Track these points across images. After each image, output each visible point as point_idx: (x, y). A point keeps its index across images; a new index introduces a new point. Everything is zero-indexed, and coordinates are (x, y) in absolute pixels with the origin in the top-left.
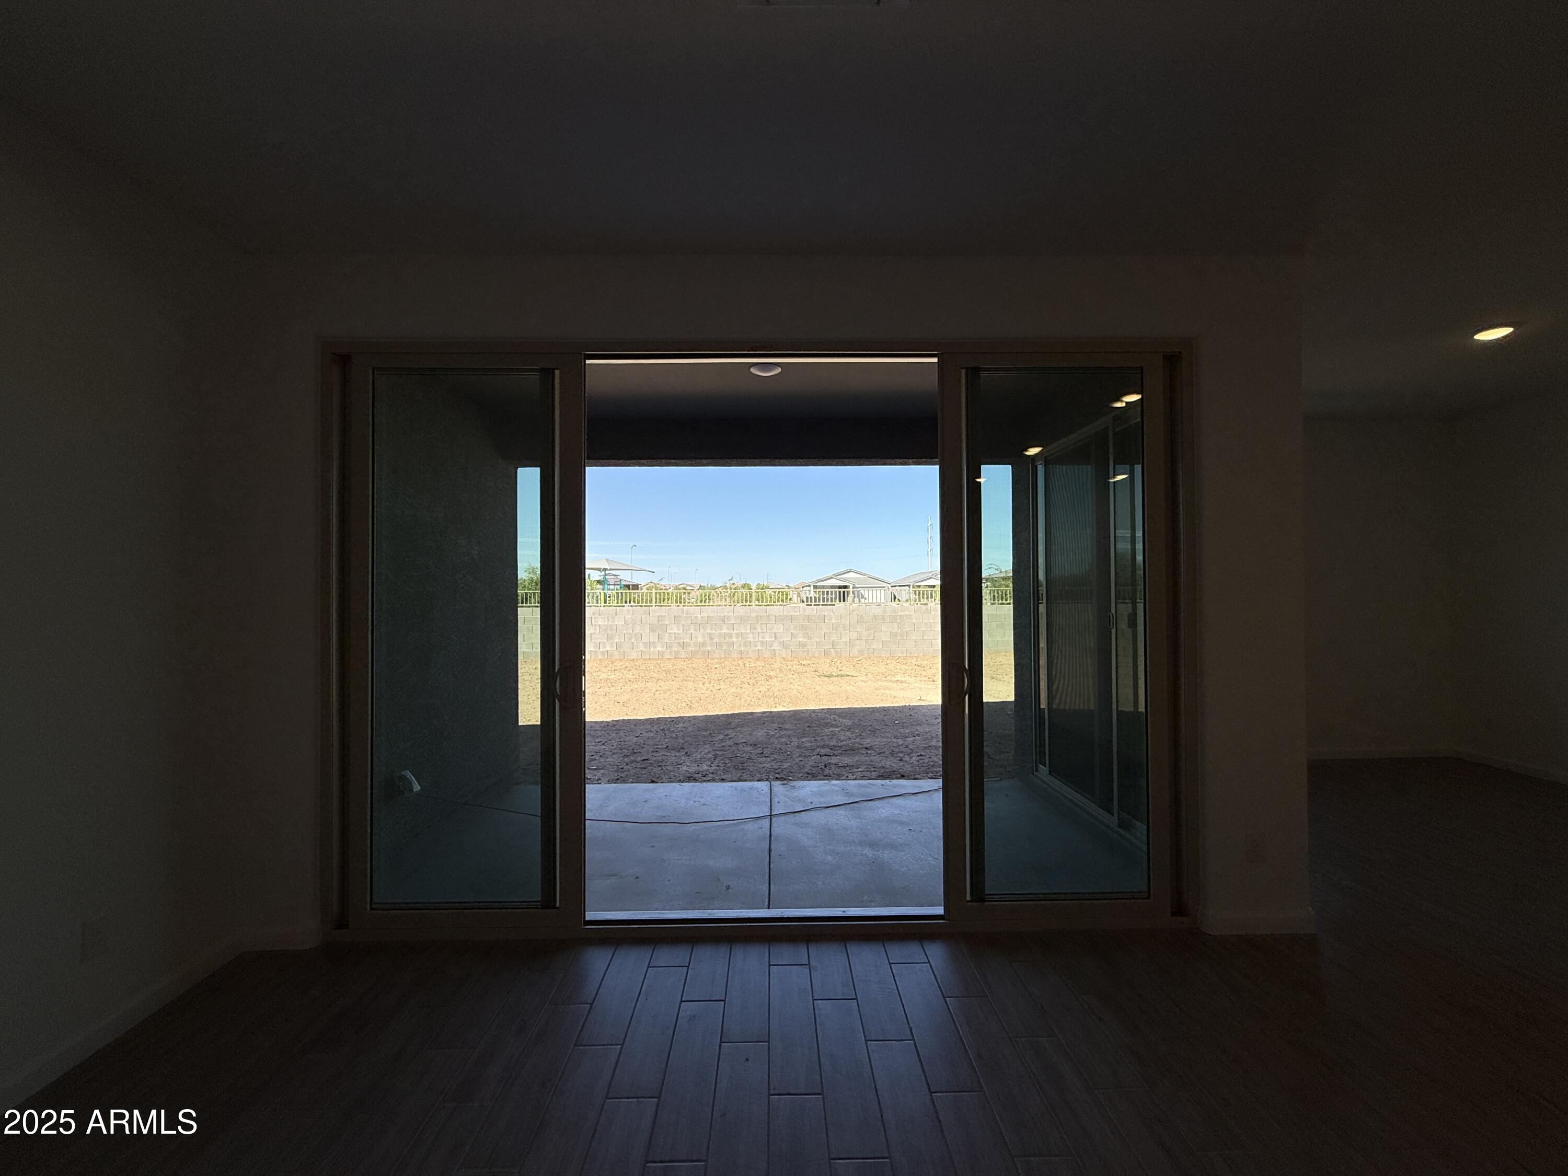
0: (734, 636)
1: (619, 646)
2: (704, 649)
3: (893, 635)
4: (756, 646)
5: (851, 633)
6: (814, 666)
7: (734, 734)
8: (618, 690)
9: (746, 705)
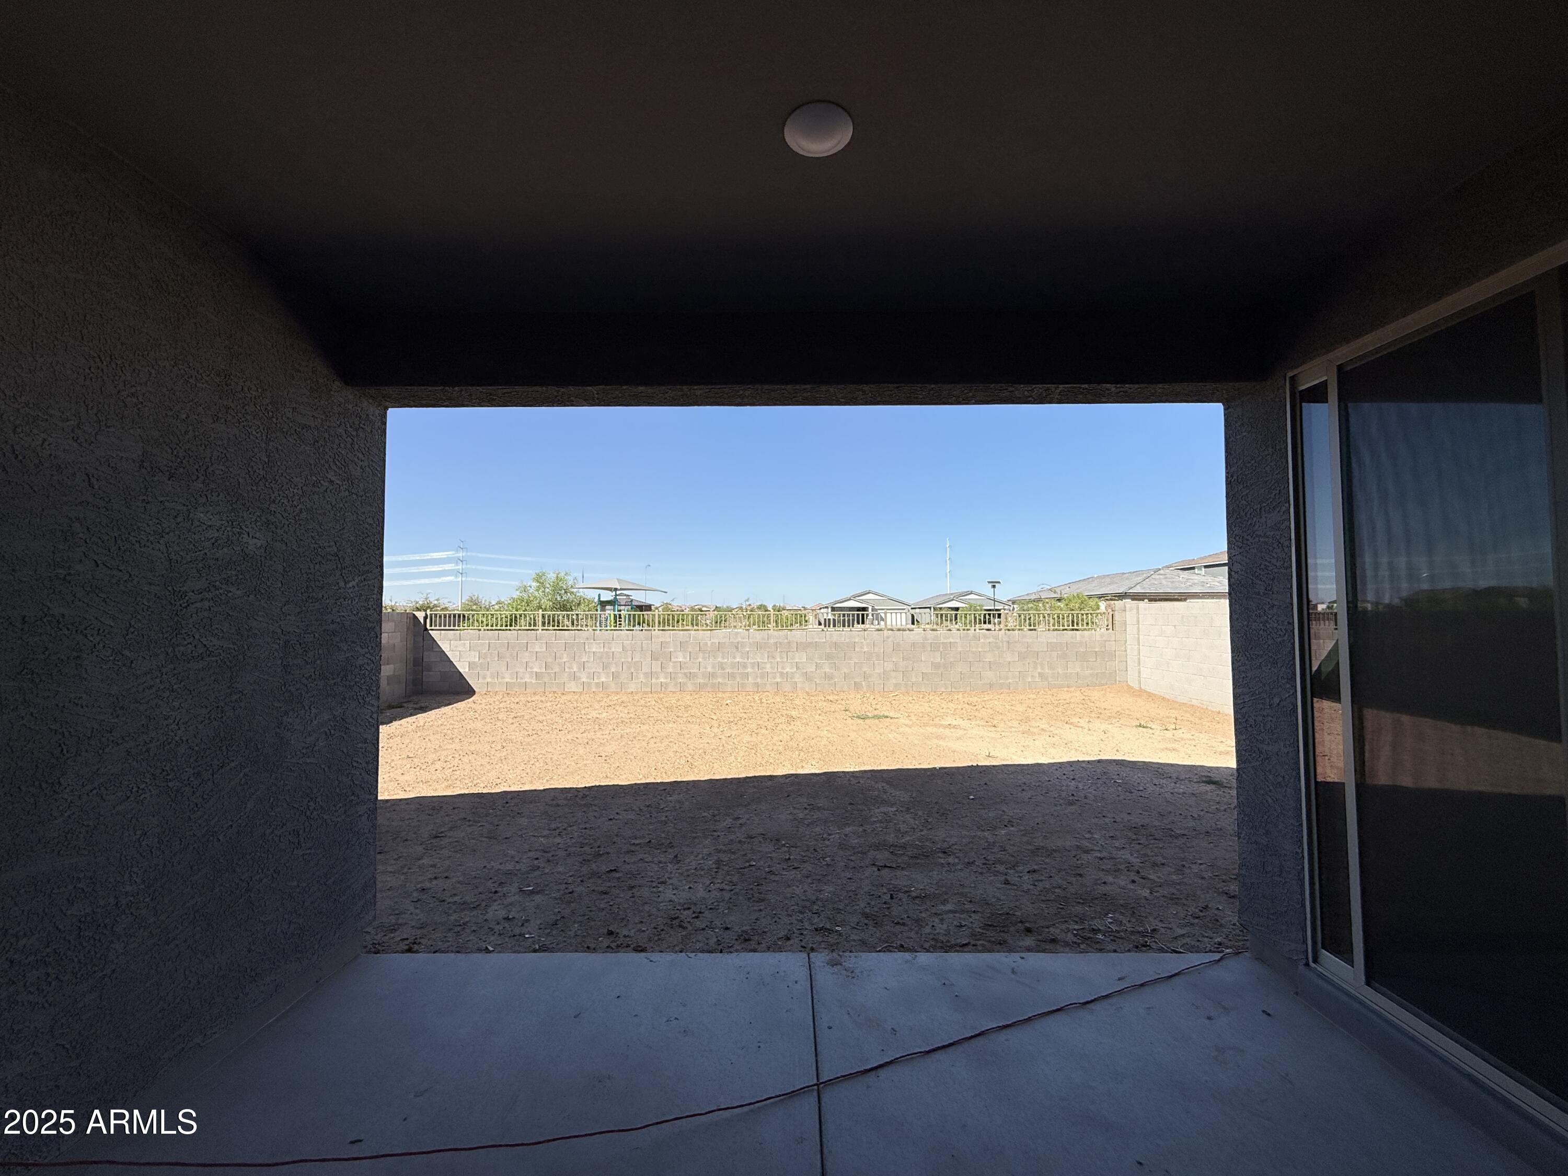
0: (749, 665)
1: (615, 676)
2: (714, 681)
3: (936, 666)
4: (775, 678)
5: (885, 664)
6: (843, 702)
7: (747, 816)
8: (605, 736)
9: (763, 762)
